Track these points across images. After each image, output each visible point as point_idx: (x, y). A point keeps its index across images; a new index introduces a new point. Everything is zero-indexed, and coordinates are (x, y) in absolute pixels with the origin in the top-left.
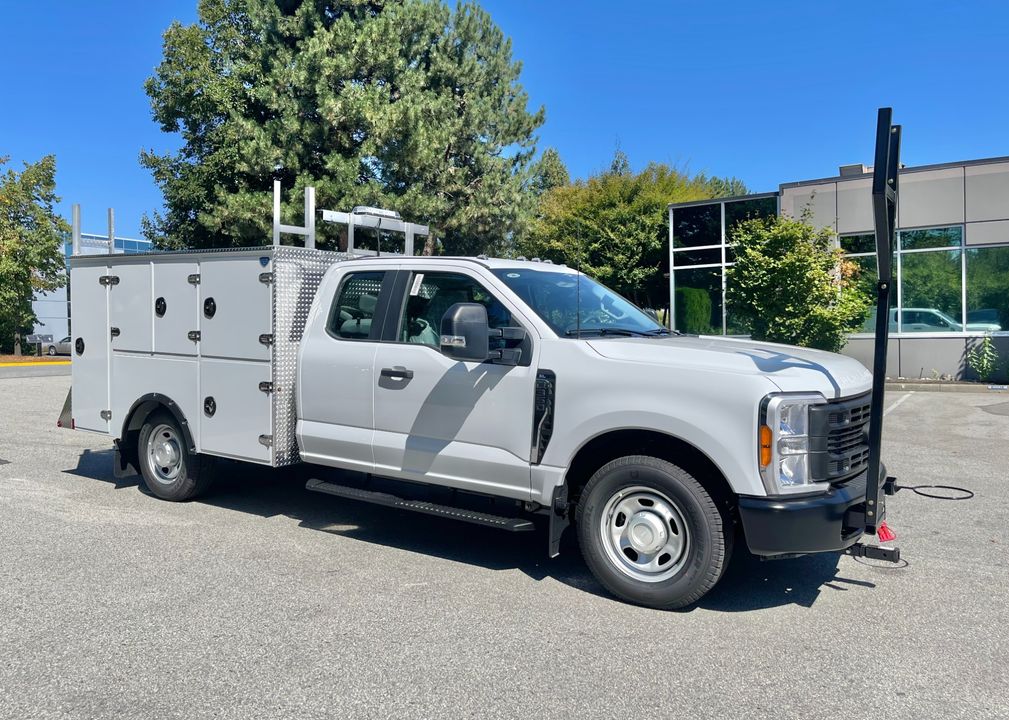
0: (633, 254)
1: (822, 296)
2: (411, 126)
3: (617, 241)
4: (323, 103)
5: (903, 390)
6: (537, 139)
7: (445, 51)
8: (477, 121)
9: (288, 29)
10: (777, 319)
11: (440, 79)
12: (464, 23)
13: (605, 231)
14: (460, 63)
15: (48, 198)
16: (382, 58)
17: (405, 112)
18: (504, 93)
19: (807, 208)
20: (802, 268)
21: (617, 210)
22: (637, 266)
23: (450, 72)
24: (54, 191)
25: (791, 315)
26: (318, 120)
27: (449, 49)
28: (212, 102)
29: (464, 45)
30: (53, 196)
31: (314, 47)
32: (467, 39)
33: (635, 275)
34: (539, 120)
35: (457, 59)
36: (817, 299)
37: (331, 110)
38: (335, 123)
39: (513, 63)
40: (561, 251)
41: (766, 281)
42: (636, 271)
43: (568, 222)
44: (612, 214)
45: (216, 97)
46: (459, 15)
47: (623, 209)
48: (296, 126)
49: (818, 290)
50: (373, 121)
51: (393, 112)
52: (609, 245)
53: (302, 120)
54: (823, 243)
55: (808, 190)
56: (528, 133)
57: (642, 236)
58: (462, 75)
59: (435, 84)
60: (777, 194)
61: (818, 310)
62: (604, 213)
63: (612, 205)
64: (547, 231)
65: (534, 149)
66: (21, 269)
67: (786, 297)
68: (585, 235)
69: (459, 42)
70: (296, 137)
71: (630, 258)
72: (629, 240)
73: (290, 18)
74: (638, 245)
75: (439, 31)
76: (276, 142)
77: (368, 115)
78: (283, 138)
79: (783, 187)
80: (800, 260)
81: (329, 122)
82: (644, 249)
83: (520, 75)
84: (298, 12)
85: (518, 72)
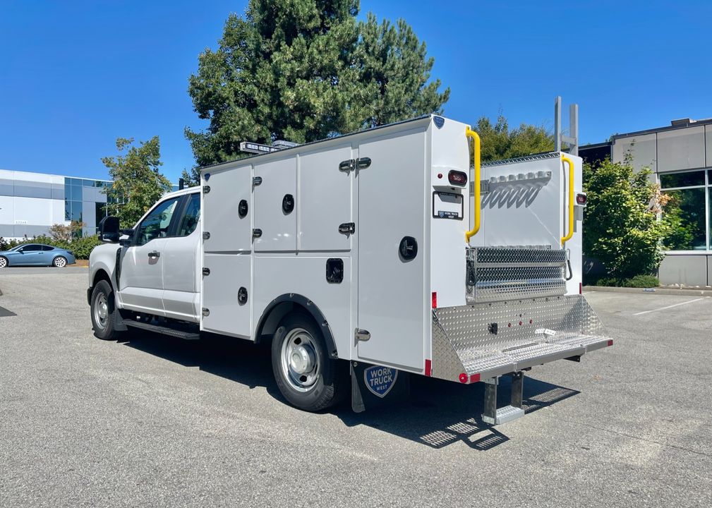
1: (637, 221)
4: (284, 94)
5: (702, 295)
7: (374, 54)
8: (393, 101)
9: (268, 48)
10: (600, 240)
11: (370, 73)
12: (387, 34)
14: (384, 62)
15: (156, 163)
16: (326, 62)
18: (413, 80)
19: (628, 153)
20: (617, 199)
23: (377, 68)
24: (160, 160)
25: (611, 236)
26: (281, 105)
27: (376, 53)
28: (222, 98)
29: (386, 49)
30: (158, 162)
31: (275, 58)
32: (388, 44)
34: (444, 98)
35: (381, 59)
36: (633, 224)
37: (288, 98)
38: (291, 107)
39: (426, 60)
41: (591, 210)
45: (225, 95)
46: (384, 29)
48: (267, 110)
49: (633, 217)
50: (316, 105)
51: (327, 97)
53: (271, 106)
54: (642, 180)
55: (630, 140)
58: (386, 70)
59: (366, 77)
60: (610, 143)
61: (635, 232)
66: (138, 208)
67: (608, 222)
69: (383, 46)
70: (270, 116)
73: (268, 40)
75: (370, 41)
76: (258, 121)
77: (312, 101)
78: (262, 118)
79: (616, 137)
80: (616, 193)
81: (288, 106)
83: (433, 67)
84: (273, 36)
85: (431, 65)
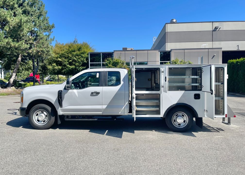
0: (80, 63)
2: (22, 24)
3: (76, 60)
6: (52, 32)
13: (73, 57)
17: (21, 20)
18: (45, 19)
19: (120, 56)
21: (76, 52)
22: (81, 66)
33: (80, 68)
34: (53, 27)
40: (61, 61)
42: (81, 67)
43: (62, 54)
44: (75, 53)
47: (78, 53)
52: (74, 60)
55: (120, 52)
56: (50, 30)
57: (82, 59)
59: (24, 12)
60: (113, 52)
62: (73, 53)
63: (74, 51)
64: (56, 56)
65: (50, 34)
68: (68, 58)
71: (79, 64)
72: (79, 60)
74: (81, 61)
79: (114, 51)
82: (83, 62)
